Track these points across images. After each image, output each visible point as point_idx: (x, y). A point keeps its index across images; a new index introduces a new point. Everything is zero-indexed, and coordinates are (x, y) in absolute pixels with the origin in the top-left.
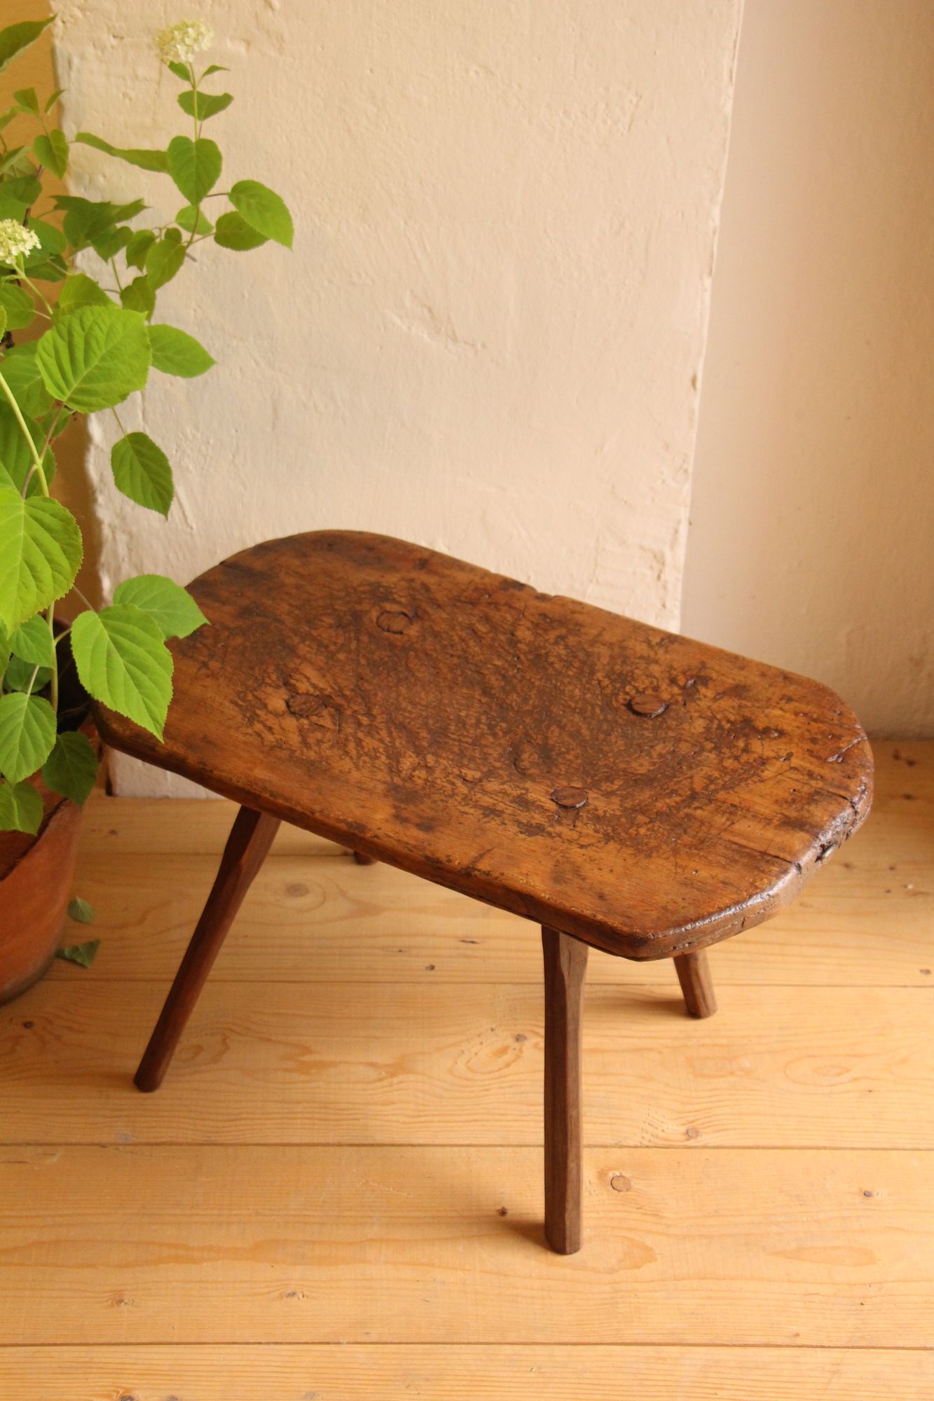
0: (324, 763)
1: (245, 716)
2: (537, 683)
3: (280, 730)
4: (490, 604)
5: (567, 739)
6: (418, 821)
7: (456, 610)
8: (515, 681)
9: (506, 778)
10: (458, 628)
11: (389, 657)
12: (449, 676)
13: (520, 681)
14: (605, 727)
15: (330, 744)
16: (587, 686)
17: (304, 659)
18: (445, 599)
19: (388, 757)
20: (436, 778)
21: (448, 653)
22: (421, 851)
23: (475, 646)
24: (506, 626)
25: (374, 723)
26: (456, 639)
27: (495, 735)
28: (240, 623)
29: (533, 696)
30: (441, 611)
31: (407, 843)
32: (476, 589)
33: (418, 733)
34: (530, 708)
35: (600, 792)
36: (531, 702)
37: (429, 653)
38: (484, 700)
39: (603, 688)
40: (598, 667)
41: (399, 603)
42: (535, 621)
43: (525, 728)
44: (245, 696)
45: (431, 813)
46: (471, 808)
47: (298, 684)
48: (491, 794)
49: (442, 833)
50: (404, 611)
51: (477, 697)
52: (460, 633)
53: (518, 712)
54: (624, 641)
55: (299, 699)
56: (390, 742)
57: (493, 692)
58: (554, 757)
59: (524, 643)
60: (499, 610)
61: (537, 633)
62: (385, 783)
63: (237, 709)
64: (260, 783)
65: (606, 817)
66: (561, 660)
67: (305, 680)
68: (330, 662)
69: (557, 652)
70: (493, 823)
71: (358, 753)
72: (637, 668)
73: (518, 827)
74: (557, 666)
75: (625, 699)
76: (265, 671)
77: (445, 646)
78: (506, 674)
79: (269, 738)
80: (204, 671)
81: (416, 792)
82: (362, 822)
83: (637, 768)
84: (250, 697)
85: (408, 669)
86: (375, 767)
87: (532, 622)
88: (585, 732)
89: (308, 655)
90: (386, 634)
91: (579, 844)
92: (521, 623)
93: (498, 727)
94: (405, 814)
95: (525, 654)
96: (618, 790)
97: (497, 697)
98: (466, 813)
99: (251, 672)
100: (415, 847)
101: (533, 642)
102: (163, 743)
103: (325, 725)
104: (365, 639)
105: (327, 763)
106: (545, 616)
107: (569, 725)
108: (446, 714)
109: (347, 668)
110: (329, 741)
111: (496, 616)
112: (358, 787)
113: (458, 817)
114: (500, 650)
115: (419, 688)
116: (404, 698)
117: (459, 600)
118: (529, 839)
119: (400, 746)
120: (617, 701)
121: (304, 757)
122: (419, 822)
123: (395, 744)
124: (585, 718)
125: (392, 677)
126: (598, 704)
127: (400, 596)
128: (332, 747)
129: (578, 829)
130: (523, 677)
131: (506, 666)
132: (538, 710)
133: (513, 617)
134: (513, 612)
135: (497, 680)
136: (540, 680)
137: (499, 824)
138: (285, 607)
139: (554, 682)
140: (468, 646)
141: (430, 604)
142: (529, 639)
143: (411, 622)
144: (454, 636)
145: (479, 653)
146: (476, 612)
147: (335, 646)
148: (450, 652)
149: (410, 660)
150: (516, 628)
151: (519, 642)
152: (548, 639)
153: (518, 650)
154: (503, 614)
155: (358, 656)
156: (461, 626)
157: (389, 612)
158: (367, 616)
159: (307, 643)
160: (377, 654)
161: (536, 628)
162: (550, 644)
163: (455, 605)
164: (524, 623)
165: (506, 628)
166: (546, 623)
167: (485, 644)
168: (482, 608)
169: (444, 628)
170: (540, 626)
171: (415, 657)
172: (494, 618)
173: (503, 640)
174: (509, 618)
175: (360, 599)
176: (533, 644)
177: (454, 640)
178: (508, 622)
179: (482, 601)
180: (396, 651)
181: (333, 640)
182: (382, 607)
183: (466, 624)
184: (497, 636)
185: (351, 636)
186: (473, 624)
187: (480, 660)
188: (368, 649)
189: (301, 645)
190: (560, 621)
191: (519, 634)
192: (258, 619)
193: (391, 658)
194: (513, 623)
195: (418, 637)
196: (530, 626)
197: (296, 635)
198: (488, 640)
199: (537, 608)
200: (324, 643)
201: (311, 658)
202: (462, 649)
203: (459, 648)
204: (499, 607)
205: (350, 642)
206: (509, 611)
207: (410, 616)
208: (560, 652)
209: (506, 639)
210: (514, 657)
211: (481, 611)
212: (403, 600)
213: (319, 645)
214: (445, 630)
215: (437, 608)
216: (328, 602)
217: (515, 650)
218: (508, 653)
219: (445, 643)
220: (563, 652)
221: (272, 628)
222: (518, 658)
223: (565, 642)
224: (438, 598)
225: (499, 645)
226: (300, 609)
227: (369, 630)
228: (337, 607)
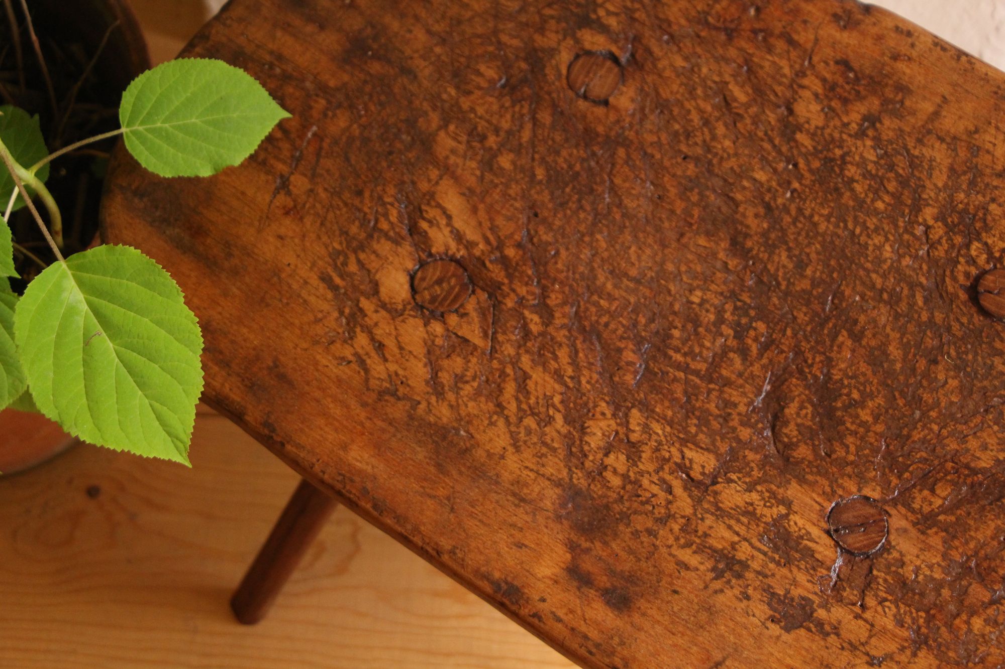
0: (462, 433)
1: (341, 313)
2: (822, 227)
3: (396, 351)
4: (755, 32)
5: (863, 367)
6: (604, 581)
7: (699, 50)
8: (787, 219)
9: (756, 473)
10: (699, 92)
11: (584, 160)
12: (679, 206)
13: (795, 221)
14: (930, 342)
15: (475, 384)
16: (906, 237)
17: (447, 170)
18: (683, 21)
19: (568, 420)
20: (641, 473)
21: (680, 151)
22: (608, 656)
23: (725, 137)
24: (778, 89)
25: (550, 329)
26: (695, 117)
27: (744, 352)
28: (346, 78)
29: (813, 256)
30: (675, 49)
31: (586, 637)
33: (619, 351)
34: (805, 284)
35: (911, 517)
36: (809, 272)
37: (649, 150)
38: (732, 263)
39: (932, 246)
40: (929, 193)
41: (604, 29)
42: (828, 76)
43: (795, 335)
44: (345, 264)
45: (627, 565)
46: (695, 552)
47: (432, 233)
48: (730, 517)
49: (644, 614)
50: (614, 49)
51: (722, 255)
52: (702, 104)
53: (787, 294)
54: (977, 131)
55: (434, 272)
56: (572, 378)
57: (749, 244)
58: (839, 413)
59: (808, 131)
60: (770, 50)
61: (832, 109)
62: (558, 484)
63: (330, 295)
64: (357, 479)
65: (918, 582)
66: (867, 175)
67: (443, 222)
68: (488, 176)
69: (862, 157)
70: (729, 593)
71: (519, 408)
72: (993, 200)
73: (769, 604)
74: (858, 187)
75: (967, 275)
76: (380, 198)
77: (676, 134)
78: (772, 204)
79: (378, 369)
80: (281, 199)
81: (607, 507)
82: (515, 583)
83: (978, 454)
84: (353, 267)
85: (613, 189)
86: (544, 444)
87: (824, 80)
88: (894, 351)
89: (452, 159)
90: (582, 104)
91: (867, 654)
92: (805, 82)
93: (752, 333)
94: (588, 565)
95: (805, 156)
96: (944, 510)
97: (752, 258)
98: (687, 567)
99: (357, 202)
100: (598, 646)
101: (823, 128)
102: (190, 466)
103: (469, 337)
104: (545, 117)
105: (467, 432)
106: (845, 64)
107: (868, 333)
108: (670, 299)
109: (514, 190)
110: (474, 378)
111: (766, 62)
112: (514, 494)
113: (671, 576)
114: (767, 146)
115: (628, 237)
116: (602, 260)
117: (707, 23)
118: (785, 637)
119: (588, 387)
120: (954, 279)
121: (432, 419)
122: (608, 585)
123: (580, 382)
124: (897, 316)
125: (585, 211)
126: (921, 285)
127: (609, 13)
128: (478, 393)
129: (868, 615)
130: (800, 210)
131: (774, 184)
132: (820, 290)
133: (791, 67)
134: (794, 54)
135: (756, 216)
136: (828, 218)
137: (737, 598)
138: (420, 36)
139: (850, 225)
140: (714, 138)
141: (658, 33)
142: (818, 121)
143: (623, 77)
144: (693, 112)
145: (731, 152)
146: (732, 52)
147: (497, 136)
148: (684, 148)
149: (618, 166)
150: (797, 93)
151: (799, 128)
152: (848, 124)
153: (797, 147)
154: (776, 59)
155: (533, 159)
156: (705, 86)
157: (589, 53)
158: (554, 62)
159: (452, 127)
160: (564, 153)
161: (831, 95)
162: (850, 136)
163: (698, 36)
164: (810, 81)
165: (780, 94)
166: (848, 83)
167: (743, 131)
168: (743, 44)
169: (677, 92)
170: (838, 90)
171: (626, 162)
172: (762, 67)
173: (773, 123)
174: (787, 71)
175: (544, 20)
176: (822, 134)
177: (691, 121)
178: (784, 80)
179: (745, 26)
180: (595, 148)
181: (494, 121)
182: (577, 41)
183: (715, 82)
184: (764, 112)
185: (525, 111)
186: (727, 83)
187: (732, 168)
188: (550, 142)
189: (442, 134)
190: (871, 78)
191: (800, 109)
192: (376, 67)
193: (586, 165)
194: (793, 81)
195: (633, 115)
196: (820, 91)
197: (435, 108)
198: (748, 121)
199: (834, 45)
200: (480, 129)
201: (457, 165)
202: (704, 141)
203: (699, 140)
204: (772, 40)
205: (521, 127)
206: (788, 52)
207: (623, 60)
208: (866, 155)
209: (779, 120)
210: (788, 162)
211: (741, 49)
212: (612, 22)
213: (470, 134)
214: (679, 96)
215: (667, 42)
216: (491, 25)
217: (791, 148)
218: (779, 152)
219: (677, 127)
220: (871, 156)
221: (396, 90)
222: (796, 165)
223: (876, 130)
224: (672, 19)
225: (766, 134)
226: (443, 42)
227: (554, 95)
228: (505, 38)
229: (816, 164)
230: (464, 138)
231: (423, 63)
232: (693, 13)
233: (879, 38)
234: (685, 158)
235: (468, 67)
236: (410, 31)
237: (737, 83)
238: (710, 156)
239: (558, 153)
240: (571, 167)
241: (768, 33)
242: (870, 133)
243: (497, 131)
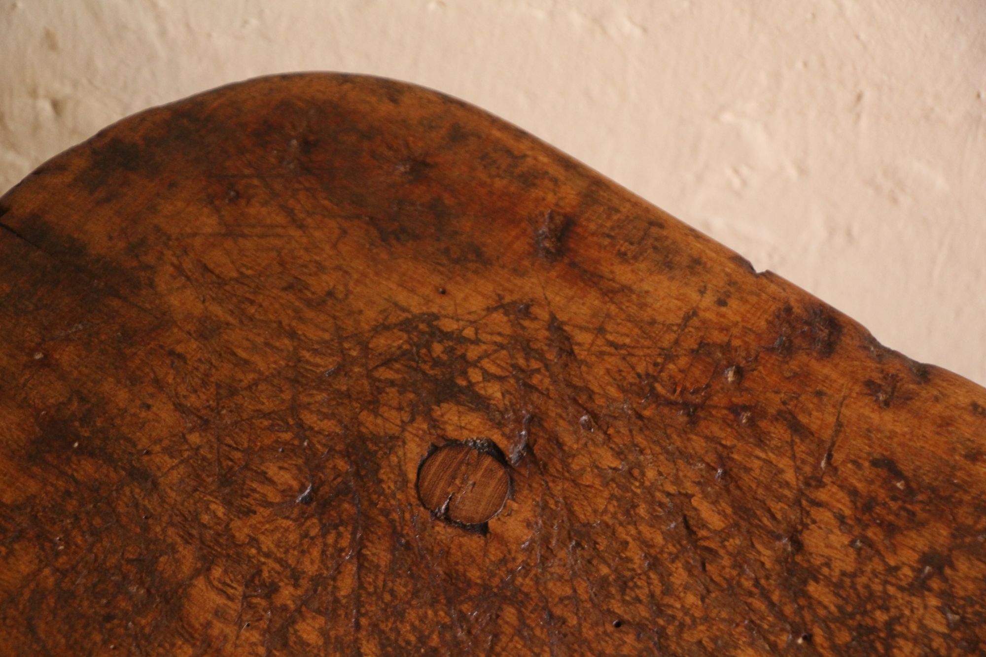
4: (735, 410)
7: (640, 439)
10: (642, 510)
11: (445, 627)
18: (613, 391)
21: (610, 612)
23: (686, 588)
24: (777, 507)
26: (636, 554)
30: (600, 437)
32: (703, 348)
37: (558, 611)
41: (480, 404)
42: (860, 486)
50: (497, 437)
52: (646, 531)
59: (828, 580)
60: (761, 441)
61: (869, 543)
69: (921, 625)
77: (604, 582)
87: (854, 493)
89: (217, 628)
90: (442, 531)
92: (822, 495)
101: (853, 575)
106: (888, 466)
111: (754, 461)
114: (758, 604)
117: (656, 397)
127: (488, 376)
133: (798, 469)
134: (801, 448)
138: (164, 415)
140: (668, 590)
141: (571, 409)
142: (845, 562)
143: (512, 484)
144: (632, 544)
145: (698, 614)
146: (697, 444)
147: (296, 586)
148: (617, 607)
149: (504, 639)
150: (808, 513)
151: (814, 574)
152: (897, 568)
153: (810, 606)
154: (772, 456)
155: (358, 626)
156: (652, 502)
157: (455, 444)
158: (394, 459)
159: (217, 572)
160: (412, 615)
161: (866, 517)
162: (901, 589)
163: (640, 417)
164: (830, 493)
165: (779, 516)
166: (894, 499)
167: (717, 579)
168: (716, 430)
169: (605, 511)
170: (878, 509)
171: (519, 632)
172: (748, 470)
173: (768, 565)
174: (789, 476)
175: (378, 387)
176: (853, 586)
177: (629, 560)
178: (786, 492)
179: (718, 399)
180: (465, 607)
181: (291, 561)
182: (434, 424)
183: (668, 494)
184: (753, 545)
185: (344, 543)
186: (689, 496)
187: (700, 642)
188: (387, 597)
189: (200, 582)
190: (934, 490)
191: (813, 540)
192: (87, 469)
193: (448, 636)
194: (801, 492)
195: (530, 550)
196: (847, 512)
197: (188, 539)
198: (726, 561)
199: (868, 433)
200: (265, 574)
201: (226, 638)
202: (652, 595)
203: (643, 593)
204: (763, 424)
205: (338, 570)
206: (792, 444)
207: (513, 457)
208: (928, 622)
209: (778, 561)
210: (796, 633)
211: (711, 439)
212: (494, 391)
213: (249, 583)
214: (607, 518)
215: (588, 426)
216: (287, 396)
217: (801, 608)
218: (781, 616)
219: (605, 570)
220: (937, 624)
221: (121, 509)
222: (808, 639)
223: (945, 580)
224: (595, 387)
225: (756, 582)
226: (205, 425)
227: (395, 516)
228: (310, 419)
229: (844, 637)
230: (239, 590)
231: (170, 462)
232: (631, 378)
233: (945, 423)
234: (618, 625)
235: (247, 467)
236: (149, 407)
237: (706, 496)
238: (661, 622)
239: (401, 616)
240: (423, 640)
241: (757, 412)
242: (935, 584)
243: (295, 577)
